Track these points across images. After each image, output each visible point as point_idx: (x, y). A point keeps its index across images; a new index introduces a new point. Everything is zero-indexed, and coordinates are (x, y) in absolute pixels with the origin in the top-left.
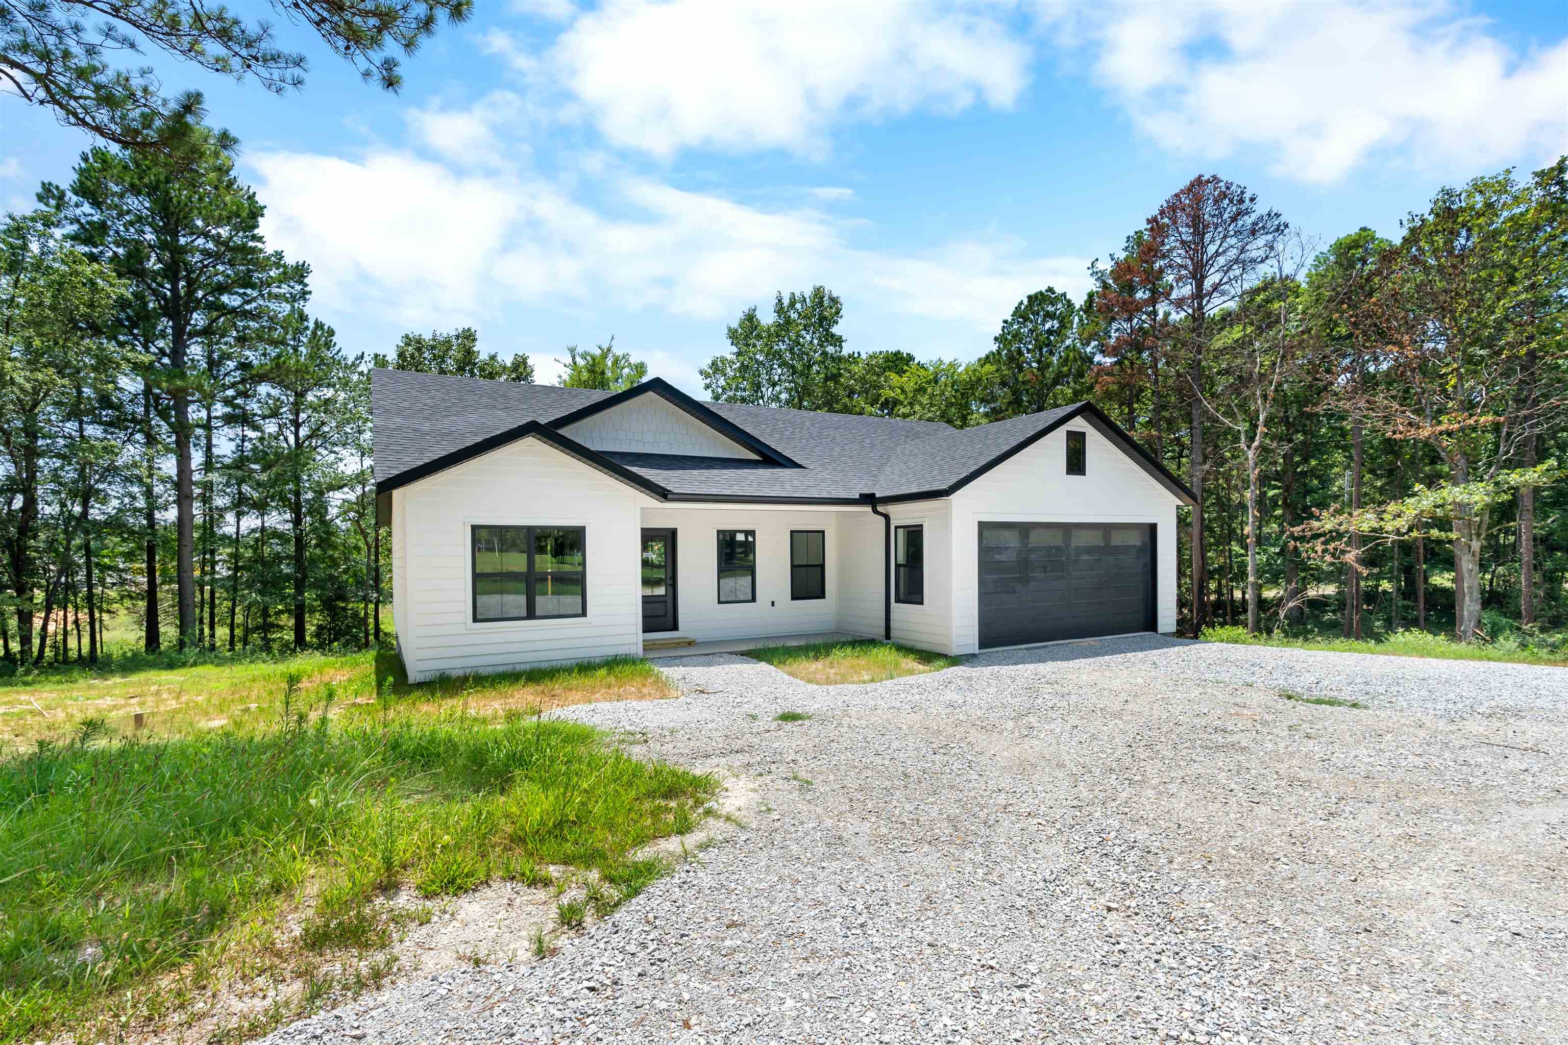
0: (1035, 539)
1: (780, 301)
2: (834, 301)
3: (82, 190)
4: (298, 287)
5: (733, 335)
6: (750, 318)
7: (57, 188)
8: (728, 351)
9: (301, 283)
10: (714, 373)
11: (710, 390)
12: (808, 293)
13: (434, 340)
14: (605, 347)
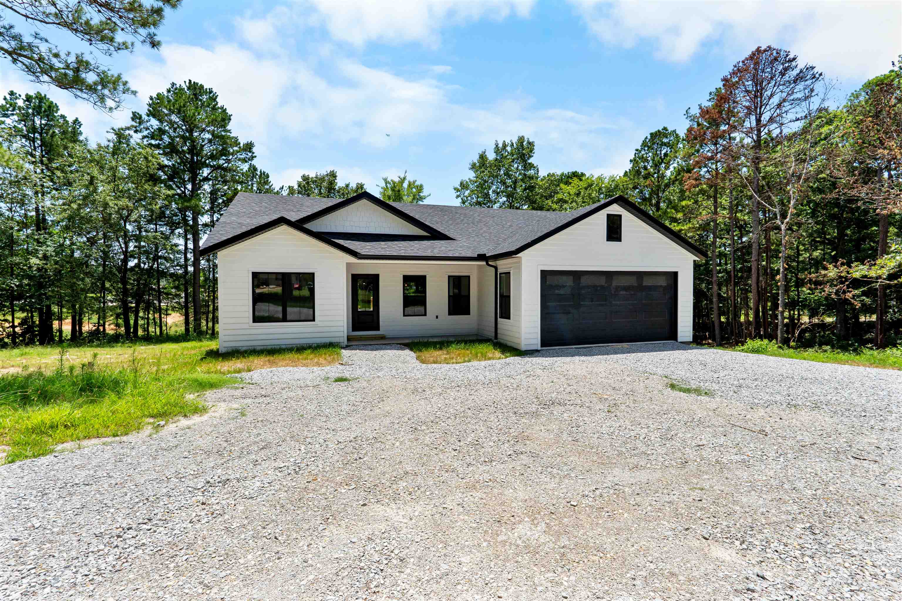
0: (584, 281)
1: (497, 146)
2: (530, 144)
3: (150, 114)
4: (250, 154)
5: (473, 167)
6: (483, 157)
7: (138, 114)
8: (471, 175)
9: (250, 152)
10: (462, 189)
11: (460, 198)
12: (515, 140)
13: (316, 177)
14: (402, 176)
